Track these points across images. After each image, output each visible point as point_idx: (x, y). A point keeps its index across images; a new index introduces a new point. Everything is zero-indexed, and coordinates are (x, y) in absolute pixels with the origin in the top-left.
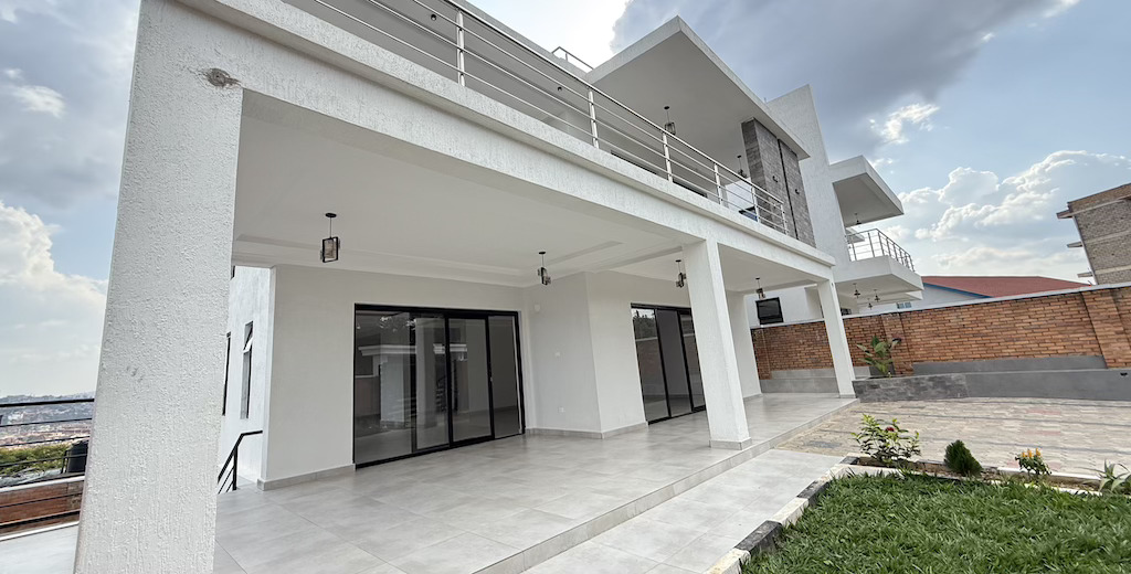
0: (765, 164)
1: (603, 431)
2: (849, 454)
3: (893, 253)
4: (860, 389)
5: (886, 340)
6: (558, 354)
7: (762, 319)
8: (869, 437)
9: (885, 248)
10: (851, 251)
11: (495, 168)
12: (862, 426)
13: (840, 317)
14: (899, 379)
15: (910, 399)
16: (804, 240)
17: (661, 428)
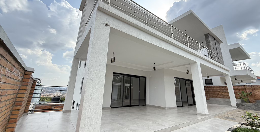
0: (211, 44)
1: (166, 107)
2: (240, 122)
3: (248, 69)
4: (238, 105)
5: (246, 92)
6: (155, 87)
7: (206, 84)
8: (248, 118)
9: (245, 67)
10: (234, 68)
11: (152, 43)
12: (245, 114)
13: (232, 85)
14: (251, 104)
15: (255, 110)
16: (221, 64)
17: (181, 108)
